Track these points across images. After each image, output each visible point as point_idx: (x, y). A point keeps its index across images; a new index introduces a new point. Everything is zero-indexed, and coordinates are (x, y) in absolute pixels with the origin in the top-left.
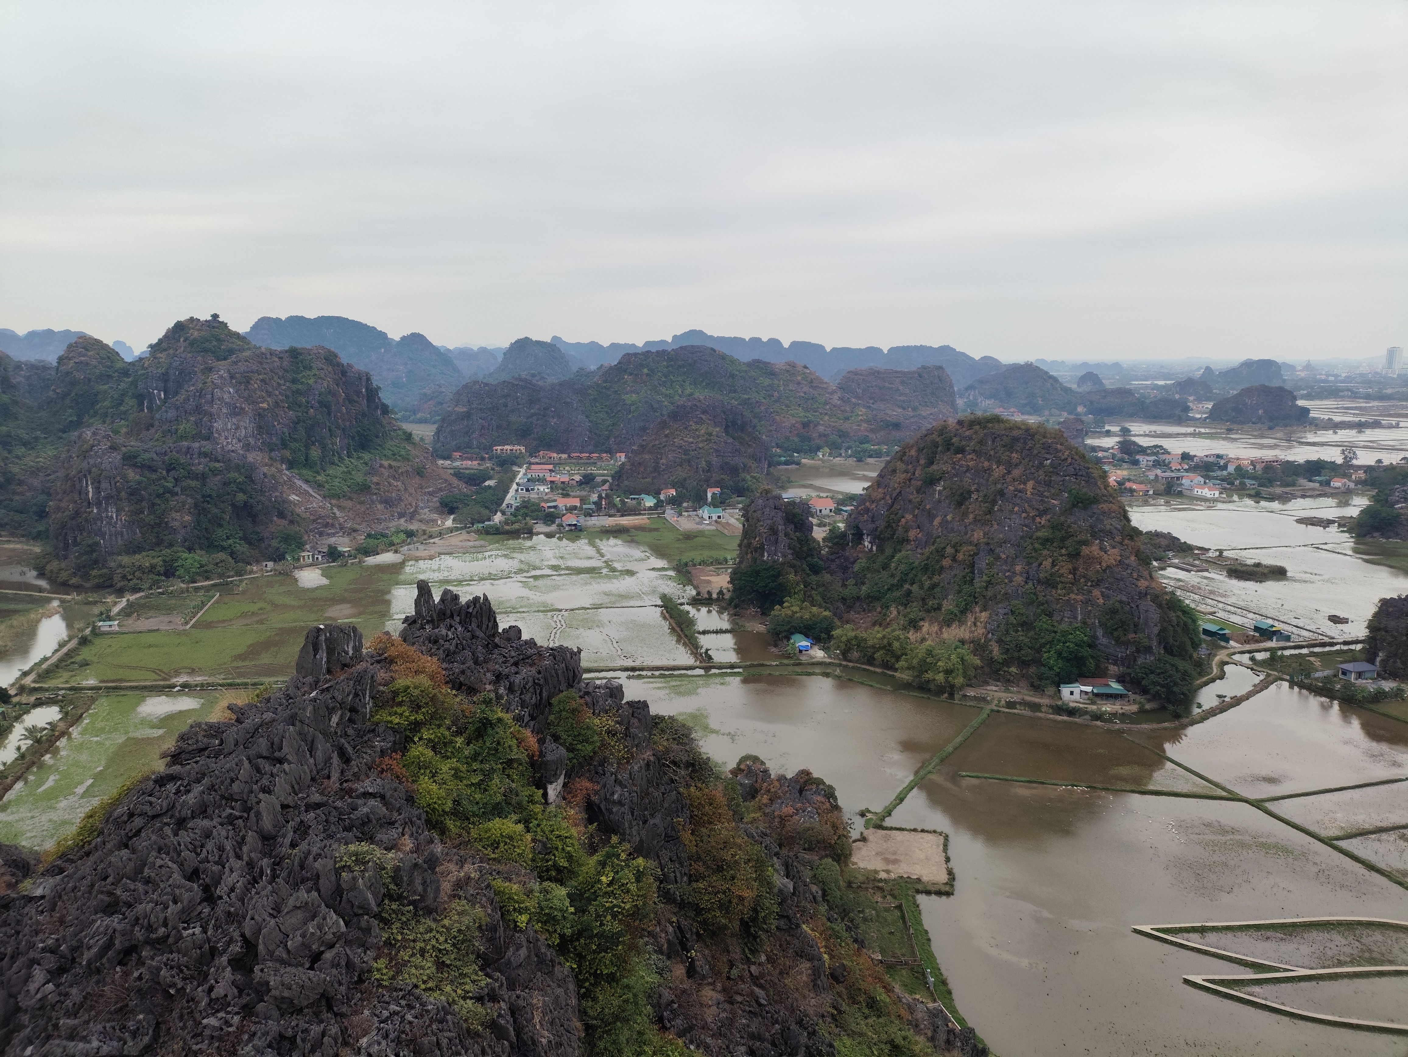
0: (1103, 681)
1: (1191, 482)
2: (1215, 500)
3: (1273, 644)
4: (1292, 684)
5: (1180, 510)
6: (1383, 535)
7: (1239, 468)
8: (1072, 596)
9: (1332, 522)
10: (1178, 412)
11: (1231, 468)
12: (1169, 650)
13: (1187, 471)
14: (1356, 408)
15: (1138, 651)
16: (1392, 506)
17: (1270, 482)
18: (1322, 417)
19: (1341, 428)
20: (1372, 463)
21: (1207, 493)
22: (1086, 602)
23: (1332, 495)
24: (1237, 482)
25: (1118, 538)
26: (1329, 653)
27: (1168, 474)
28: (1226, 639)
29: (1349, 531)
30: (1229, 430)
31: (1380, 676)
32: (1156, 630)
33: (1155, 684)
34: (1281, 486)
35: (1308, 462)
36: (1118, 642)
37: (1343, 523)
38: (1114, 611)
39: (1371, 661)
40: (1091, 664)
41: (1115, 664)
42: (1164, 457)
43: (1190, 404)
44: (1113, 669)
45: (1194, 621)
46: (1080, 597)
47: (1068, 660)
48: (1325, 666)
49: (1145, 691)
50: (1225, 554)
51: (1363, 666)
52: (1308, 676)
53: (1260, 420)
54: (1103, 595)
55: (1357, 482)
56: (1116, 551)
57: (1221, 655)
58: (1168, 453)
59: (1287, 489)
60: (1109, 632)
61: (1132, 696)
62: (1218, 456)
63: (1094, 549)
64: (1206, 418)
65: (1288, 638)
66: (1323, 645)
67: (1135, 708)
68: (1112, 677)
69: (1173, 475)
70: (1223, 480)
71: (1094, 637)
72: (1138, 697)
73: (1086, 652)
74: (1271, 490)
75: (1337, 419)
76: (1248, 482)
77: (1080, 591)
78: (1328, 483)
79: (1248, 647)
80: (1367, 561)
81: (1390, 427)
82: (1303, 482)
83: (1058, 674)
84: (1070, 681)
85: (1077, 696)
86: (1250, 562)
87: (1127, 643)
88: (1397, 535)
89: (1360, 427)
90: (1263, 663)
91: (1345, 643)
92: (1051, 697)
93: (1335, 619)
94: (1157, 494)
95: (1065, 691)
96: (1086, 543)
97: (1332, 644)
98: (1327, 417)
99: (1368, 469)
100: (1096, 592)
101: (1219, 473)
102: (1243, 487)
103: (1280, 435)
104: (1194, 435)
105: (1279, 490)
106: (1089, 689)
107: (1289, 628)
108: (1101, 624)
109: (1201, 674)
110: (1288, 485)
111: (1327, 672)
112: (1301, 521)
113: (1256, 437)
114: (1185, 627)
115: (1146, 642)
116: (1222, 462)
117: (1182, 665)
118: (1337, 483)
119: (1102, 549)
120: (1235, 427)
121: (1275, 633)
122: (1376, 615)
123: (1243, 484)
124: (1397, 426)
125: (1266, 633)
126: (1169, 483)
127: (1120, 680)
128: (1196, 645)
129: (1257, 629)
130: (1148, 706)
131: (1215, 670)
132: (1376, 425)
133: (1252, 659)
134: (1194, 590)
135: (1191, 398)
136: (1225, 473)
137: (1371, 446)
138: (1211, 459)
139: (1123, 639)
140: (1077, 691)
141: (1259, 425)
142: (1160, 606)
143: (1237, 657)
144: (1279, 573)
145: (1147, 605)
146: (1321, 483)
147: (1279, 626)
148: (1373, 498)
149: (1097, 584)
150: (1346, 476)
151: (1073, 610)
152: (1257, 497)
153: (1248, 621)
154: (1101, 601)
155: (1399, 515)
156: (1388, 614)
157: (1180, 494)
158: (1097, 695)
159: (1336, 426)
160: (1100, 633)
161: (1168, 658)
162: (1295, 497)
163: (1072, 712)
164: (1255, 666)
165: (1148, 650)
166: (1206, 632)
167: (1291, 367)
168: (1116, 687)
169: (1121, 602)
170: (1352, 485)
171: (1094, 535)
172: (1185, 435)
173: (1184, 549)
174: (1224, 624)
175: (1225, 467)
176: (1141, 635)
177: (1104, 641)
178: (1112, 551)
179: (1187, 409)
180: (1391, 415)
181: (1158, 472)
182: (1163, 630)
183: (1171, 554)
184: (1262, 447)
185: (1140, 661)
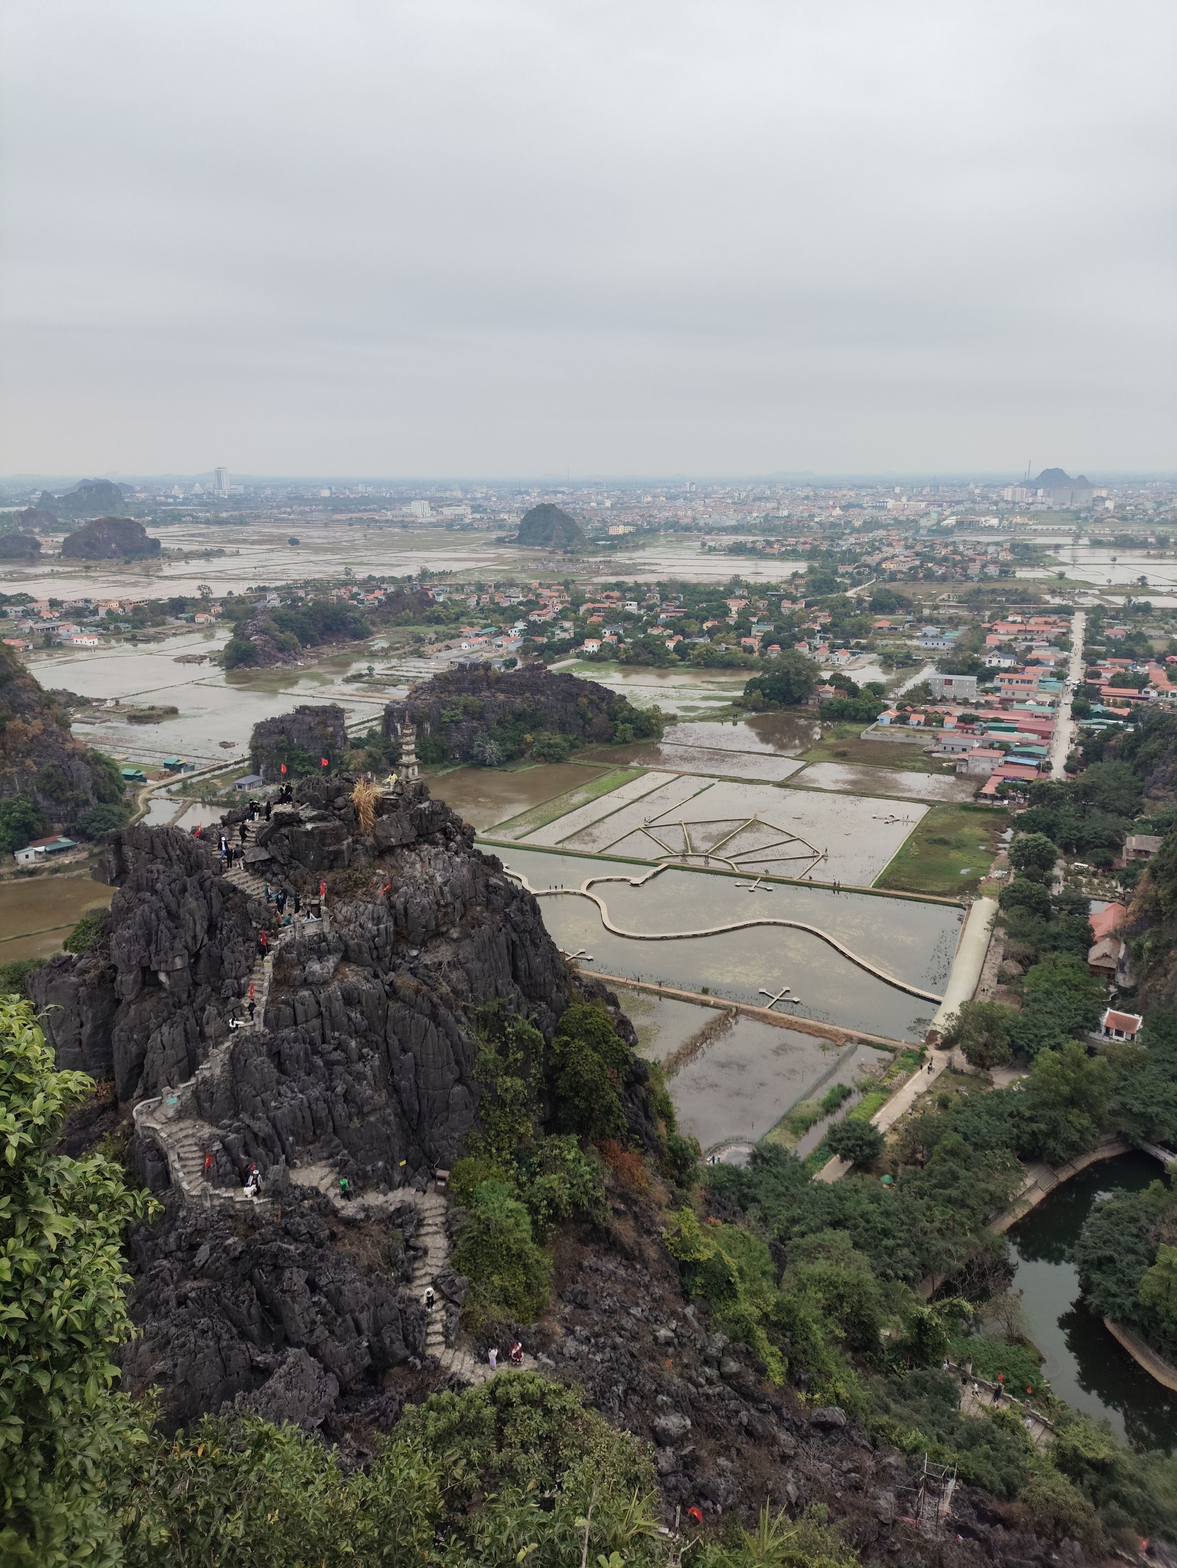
0: (52, 839)
1: (68, 630)
2: (96, 648)
3: (182, 775)
4: (204, 803)
5: (66, 662)
6: (246, 665)
7: (110, 612)
8: (8, 770)
9: (203, 658)
10: (28, 549)
11: (102, 613)
12: (102, 799)
13: (60, 618)
14: (200, 535)
15: (77, 805)
16: (248, 639)
17: (142, 624)
18: (172, 546)
19: (192, 558)
20: (225, 595)
21: (87, 641)
22: (21, 773)
23: (199, 630)
24: (112, 627)
25: (38, 710)
26: (226, 774)
27: (41, 625)
28: (143, 779)
29: (220, 664)
30: (88, 568)
31: (265, 783)
32: (89, 784)
33: (97, 830)
34: (153, 626)
35: (172, 600)
36: (58, 801)
37: (215, 658)
38: (49, 776)
39: (257, 773)
40: (39, 827)
41: (59, 821)
42: (31, 606)
43: (38, 538)
44: (58, 826)
45: (117, 770)
46: (14, 769)
47: (16, 828)
48: (225, 785)
49: (90, 838)
50: (121, 702)
51: (252, 778)
52: (215, 795)
53: (114, 555)
54: (35, 762)
55: (218, 616)
56: (38, 722)
57: (143, 794)
58: (33, 600)
59: (159, 629)
60: (48, 794)
61: (80, 846)
62: (87, 601)
63: (17, 723)
64: (60, 554)
65: (193, 768)
66: (220, 768)
67: (85, 854)
68: (59, 833)
69: (47, 625)
70: (97, 626)
71: (36, 802)
72: (86, 845)
73: (32, 817)
74: (145, 631)
75: (187, 548)
76: (122, 625)
77: (14, 763)
78: (192, 620)
79: (163, 782)
80: (239, 690)
81: (232, 555)
82: (170, 619)
83: (10, 843)
84: (22, 846)
85: (32, 857)
86: (145, 706)
87: (67, 801)
88: (257, 664)
89: (207, 555)
90: (178, 793)
91: (236, 763)
92: (10, 865)
93: (225, 745)
94: (37, 648)
95: (21, 856)
96: (9, 718)
97: (226, 766)
98: (176, 547)
99: (224, 602)
100: (29, 762)
101: (91, 619)
102: (118, 632)
103: (137, 570)
104: (53, 575)
105: (152, 631)
106: (41, 849)
107: (192, 760)
108: (40, 790)
109: (132, 813)
110: (158, 625)
111: (228, 789)
112: (178, 660)
113: (115, 573)
114: (111, 777)
115: (83, 797)
116: (92, 607)
117: (116, 809)
118: (200, 618)
119: (25, 721)
120: (91, 563)
121: (181, 766)
122: (254, 737)
123: (117, 628)
124: (237, 554)
125: (175, 768)
126: (46, 636)
127: (66, 834)
128: (122, 790)
129: (166, 765)
130: (96, 850)
131: (142, 808)
132: (220, 553)
133: (169, 791)
134: (103, 741)
135: (37, 530)
136: (97, 618)
137: (222, 577)
138: (81, 604)
139: (62, 798)
140: (31, 854)
141: (115, 560)
142: (88, 763)
143: (156, 793)
144: (172, 712)
145: (76, 763)
146: (187, 620)
147: (184, 760)
148: (233, 631)
149: (28, 754)
150: (206, 610)
151: (10, 781)
152: (133, 639)
153: (156, 760)
154: (35, 769)
155: (255, 646)
156: (261, 735)
157: (60, 645)
158: (52, 852)
159: (187, 556)
160: (40, 798)
161: (103, 805)
162: (168, 636)
163: (32, 873)
164: (172, 796)
165: (86, 802)
166: (128, 777)
167: (130, 489)
168: (65, 841)
169: (53, 766)
170: (213, 620)
171: (15, 711)
172: (44, 576)
173: (83, 703)
174: (138, 766)
175: (95, 612)
176: (77, 792)
177: (45, 804)
178: (34, 722)
179: (37, 545)
180: (230, 542)
181: (30, 623)
182: (95, 783)
183: (72, 710)
184: (124, 584)
185: (81, 814)
